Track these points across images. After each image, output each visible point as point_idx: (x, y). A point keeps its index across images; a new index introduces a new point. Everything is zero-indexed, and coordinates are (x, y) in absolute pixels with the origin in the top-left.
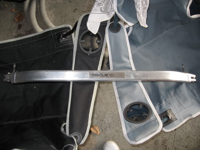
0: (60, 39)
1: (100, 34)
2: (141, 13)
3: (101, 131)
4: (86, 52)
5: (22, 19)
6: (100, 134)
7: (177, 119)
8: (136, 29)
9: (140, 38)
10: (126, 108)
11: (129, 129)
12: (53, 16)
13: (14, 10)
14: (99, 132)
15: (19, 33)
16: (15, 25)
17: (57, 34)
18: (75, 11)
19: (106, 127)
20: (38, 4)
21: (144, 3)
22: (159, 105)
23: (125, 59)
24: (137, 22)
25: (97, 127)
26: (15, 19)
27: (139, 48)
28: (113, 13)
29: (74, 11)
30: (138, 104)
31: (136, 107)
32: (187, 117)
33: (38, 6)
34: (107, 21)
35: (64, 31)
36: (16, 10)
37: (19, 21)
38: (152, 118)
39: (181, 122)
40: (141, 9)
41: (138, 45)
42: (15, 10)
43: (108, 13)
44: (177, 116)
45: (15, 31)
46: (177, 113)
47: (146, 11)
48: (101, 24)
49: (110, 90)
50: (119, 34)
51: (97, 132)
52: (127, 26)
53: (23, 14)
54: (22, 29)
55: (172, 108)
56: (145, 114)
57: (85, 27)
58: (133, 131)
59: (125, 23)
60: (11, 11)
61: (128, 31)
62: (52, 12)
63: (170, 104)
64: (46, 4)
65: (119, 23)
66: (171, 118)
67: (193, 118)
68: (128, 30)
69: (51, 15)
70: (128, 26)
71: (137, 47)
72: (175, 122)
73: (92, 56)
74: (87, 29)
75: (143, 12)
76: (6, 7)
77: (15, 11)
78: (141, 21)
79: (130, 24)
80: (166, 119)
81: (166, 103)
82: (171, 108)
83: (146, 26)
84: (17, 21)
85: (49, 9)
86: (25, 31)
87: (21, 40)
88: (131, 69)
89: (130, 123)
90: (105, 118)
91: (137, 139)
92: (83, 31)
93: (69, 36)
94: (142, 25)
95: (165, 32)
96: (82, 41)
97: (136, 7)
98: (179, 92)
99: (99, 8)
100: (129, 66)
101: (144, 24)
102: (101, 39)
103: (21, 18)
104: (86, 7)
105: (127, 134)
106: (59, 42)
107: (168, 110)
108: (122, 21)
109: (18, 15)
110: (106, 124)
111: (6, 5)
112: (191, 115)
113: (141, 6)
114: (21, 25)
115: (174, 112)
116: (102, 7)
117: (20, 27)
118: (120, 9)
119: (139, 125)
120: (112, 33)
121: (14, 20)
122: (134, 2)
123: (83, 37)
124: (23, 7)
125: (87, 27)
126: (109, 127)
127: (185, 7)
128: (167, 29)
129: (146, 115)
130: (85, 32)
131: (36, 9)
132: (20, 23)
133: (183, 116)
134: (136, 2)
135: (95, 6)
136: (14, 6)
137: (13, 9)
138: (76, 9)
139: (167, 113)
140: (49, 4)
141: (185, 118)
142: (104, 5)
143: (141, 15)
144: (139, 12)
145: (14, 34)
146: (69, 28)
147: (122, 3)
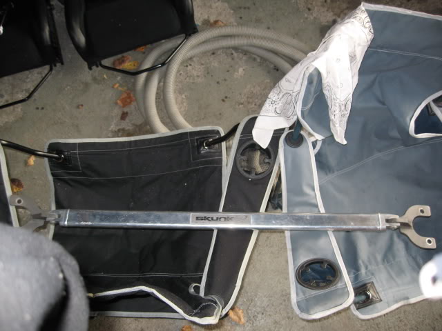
0: (202, 148)
1: (271, 150)
2: (338, 122)
3: (246, 319)
4: (246, 175)
5: (130, 103)
6: (244, 325)
7: (381, 300)
8: (328, 144)
9: (332, 161)
10: (302, 267)
11: (301, 296)
12: (185, 104)
13: (117, 85)
14: (243, 320)
15: (120, 127)
16: (117, 112)
17: (197, 140)
18: (225, 100)
19: (256, 314)
20: (163, 80)
21: (343, 108)
22: (354, 274)
23: (307, 190)
24: (328, 135)
25: (241, 311)
26: (119, 102)
27: (331, 177)
28: (295, 118)
29: (223, 100)
30: (320, 262)
31: (317, 266)
32: (401, 300)
33: (162, 84)
34: (284, 129)
35: (209, 135)
36: (121, 85)
37: (124, 106)
38: (339, 285)
39: (389, 306)
40: (337, 116)
41: (330, 171)
42: (119, 86)
43: (288, 118)
44: (382, 295)
45: (115, 122)
46: (383, 290)
47: (345, 119)
48: (274, 134)
49: (271, 247)
50: (301, 150)
51: (240, 319)
52: (313, 139)
53: (132, 95)
54: (127, 120)
55: (377, 281)
56: (329, 277)
57: (248, 136)
58: (307, 300)
59: (310, 135)
60: (113, 87)
61: (314, 147)
62: (184, 96)
63: (373, 274)
64: (176, 82)
65: (302, 132)
66: (373, 296)
67: (410, 304)
68: (314, 144)
69: (182, 103)
70: (315, 140)
71: (327, 174)
72: (378, 305)
73: (255, 182)
74: (252, 139)
75: (341, 121)
76: (104, 79)
77: (120, 89)
78: (337, 133)
79: (319, 137)
80: (363, 298)
81: (366, 273)
82: (374, 280)
83: (345, 142)
84: (121, 105)
85: (179, 91)
86: (133, 124)
87: (136, 141)
88: (317, 206)
89: (304, 288)
90: (256, 297)
91: (312, 312)
92: (245, 142)
93: (217, 146)
94: (337, 139)
95: (377, 155)
96: (242, 157)
97: (330, 113)
98: (391, 259)
99: (272, 108)
100: (313, 201)
101: (340, 138)
102: (272, 156)
103: (128, 100)
104: (245, 95)
105: (298, 302)
106: (199, 153)
107: (369, 283)
108: (306, 131)
109: (125, 95)
110: (258, 308)
111: (105, 76)
112: (408, 298)
113: (337, 112)
114: (127, 113)
115: (379, 289)
116: (276, 106)
117: (124, 116)
118: (306, 113)
119: (317, 291)
120: (289, 148)
121: (116, 103)
122: (328, 106)
123: (244, 150)
124: (134, 84)
125: (252, 136)
126: (263, 314)
127: (408, 119)
128: (380, 151)
129: (331, 279)
130: (248, 144)
131: (158, 89)
132: (126, 110)
133: (394, 297)
134: (330, 106)
135: (267, 106)
136: (119, 78)
137: (115, 84)
138: (226, 97)
139: (366, 288)
140: (181, 82)
141: (397, 302)
142: (280, 104)
143: (337, 125)
144: (335, 120)
145: (113, 127)
146: (218, 132)
147: (309, 106)
